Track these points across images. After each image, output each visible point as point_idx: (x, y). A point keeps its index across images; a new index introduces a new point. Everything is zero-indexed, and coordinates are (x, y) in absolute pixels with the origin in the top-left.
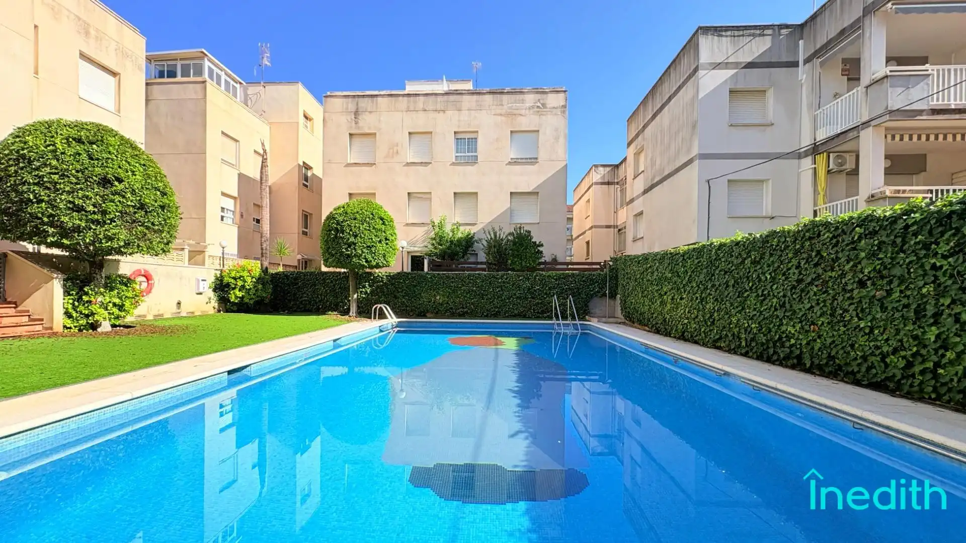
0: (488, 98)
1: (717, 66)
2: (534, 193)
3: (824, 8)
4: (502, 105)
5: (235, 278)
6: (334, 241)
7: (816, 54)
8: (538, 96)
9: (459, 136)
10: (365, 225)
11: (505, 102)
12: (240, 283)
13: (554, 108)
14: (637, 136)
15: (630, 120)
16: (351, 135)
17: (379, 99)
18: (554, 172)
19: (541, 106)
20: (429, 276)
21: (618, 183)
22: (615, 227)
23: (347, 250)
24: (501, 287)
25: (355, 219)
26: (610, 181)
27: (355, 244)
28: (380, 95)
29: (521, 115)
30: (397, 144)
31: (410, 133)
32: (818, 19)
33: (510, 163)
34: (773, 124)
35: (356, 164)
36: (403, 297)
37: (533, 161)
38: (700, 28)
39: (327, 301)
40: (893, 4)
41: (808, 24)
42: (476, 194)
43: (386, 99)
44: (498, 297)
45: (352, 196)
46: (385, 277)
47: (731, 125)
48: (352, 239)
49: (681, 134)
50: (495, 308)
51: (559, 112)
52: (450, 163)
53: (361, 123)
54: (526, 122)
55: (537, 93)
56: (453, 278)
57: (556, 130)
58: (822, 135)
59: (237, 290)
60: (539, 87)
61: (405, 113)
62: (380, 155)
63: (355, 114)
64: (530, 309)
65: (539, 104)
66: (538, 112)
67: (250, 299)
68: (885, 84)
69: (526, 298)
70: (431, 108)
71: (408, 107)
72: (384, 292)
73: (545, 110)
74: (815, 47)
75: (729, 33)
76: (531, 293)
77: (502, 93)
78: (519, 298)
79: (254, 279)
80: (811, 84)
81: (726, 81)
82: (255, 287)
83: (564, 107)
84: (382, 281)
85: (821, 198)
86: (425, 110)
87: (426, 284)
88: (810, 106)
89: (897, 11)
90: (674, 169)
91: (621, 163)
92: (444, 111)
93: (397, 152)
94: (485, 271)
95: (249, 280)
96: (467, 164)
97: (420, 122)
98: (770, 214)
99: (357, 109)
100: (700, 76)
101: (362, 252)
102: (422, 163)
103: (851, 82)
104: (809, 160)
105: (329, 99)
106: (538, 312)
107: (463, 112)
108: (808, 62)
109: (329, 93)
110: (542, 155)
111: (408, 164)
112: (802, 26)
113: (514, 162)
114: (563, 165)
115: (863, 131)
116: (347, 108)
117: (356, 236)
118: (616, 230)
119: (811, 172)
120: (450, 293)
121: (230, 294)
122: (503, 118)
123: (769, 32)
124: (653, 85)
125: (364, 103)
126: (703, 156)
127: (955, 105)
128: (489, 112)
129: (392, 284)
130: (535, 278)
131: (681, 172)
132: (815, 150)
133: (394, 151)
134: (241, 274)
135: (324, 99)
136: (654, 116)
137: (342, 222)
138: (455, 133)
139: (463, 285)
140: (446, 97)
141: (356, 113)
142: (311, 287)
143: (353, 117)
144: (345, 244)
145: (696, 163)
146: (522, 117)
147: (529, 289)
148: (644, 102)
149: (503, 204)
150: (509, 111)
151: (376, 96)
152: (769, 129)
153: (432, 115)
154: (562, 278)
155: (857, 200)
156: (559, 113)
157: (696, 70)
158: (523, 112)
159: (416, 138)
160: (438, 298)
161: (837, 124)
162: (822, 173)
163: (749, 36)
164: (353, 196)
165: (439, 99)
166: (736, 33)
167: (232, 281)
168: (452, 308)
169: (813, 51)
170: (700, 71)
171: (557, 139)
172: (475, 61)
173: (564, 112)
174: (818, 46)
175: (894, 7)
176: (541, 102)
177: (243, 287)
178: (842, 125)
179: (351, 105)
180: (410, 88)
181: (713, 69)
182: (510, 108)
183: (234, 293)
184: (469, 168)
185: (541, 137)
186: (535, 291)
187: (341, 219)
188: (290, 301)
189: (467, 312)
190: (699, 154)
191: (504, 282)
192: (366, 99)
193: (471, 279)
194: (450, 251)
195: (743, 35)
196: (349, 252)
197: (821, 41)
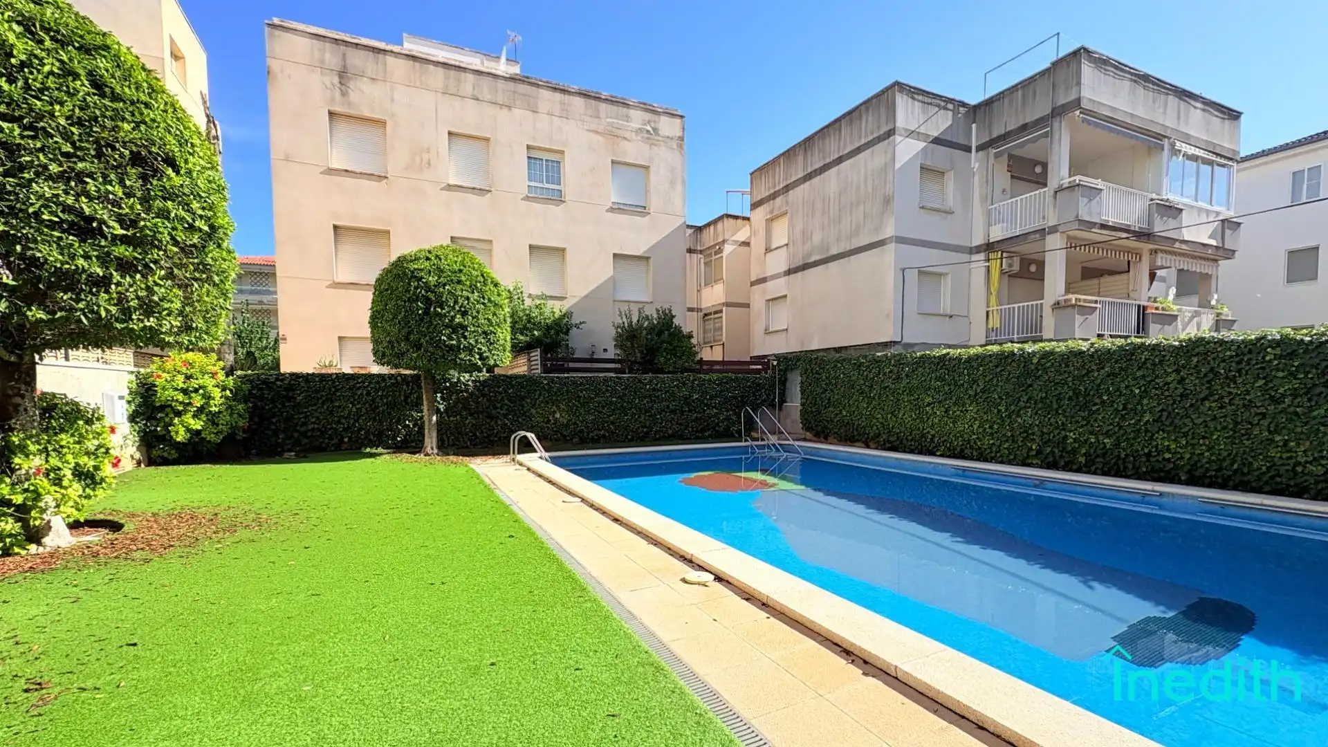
0: (578, 102)
1: (911, 134)
2: (644, 259)
3: (1002, 95)
4: (599, 117)
5: (185, 391)
6: (422, 320)
7: (992, 143)
8: (648, 116)
9: (535, 154)
10: (476, 294)
11: (602, 114)
12: (198, 401)
13: (668, 137)
14: (773, 196)
15: (759, 173)
16: (331, 114)
17: (390, 60)
18: (670, 231)
19: (652, 132)
20: (545, 382)
21: (701, 252)
22: (699, 310)
23: (450, 338)
24: (650, 396)
25: (459, 282)
26: (692, 248)
27: (464, 328)
28: (392, 52)
29: (625, 138)
30: (429, 149)
31: (450, 133)
32: (996, 104)
33: (612, 210)
34: (953, 212)
35: (346, 171)
36: (505, 416)
37: (642, 210)
38: (897, 83)
39: (360, 429)
40: (1081, 113)
41: (983, 108)
42: (563, 250)
43: (402, 62)
44: (646, 412)
45: (339, 231)
46: (470, 383)
47: (923, 208)
48: (458, 319)
49: (862, 207)
50: (643, 427)
51: (674, 144)
52: (522, 196)
53: (353, 96)
54: (633, 151)
55: (647, 110)
56: (581, 383)
57: (673, 170)
58: (997, 234)
59: (189, 415)
60: (648, 102)
61: (440, 94)
62: (396, 162)
63: (340, 77)
64: (687, 426)
65: (649, 128)
66: (648, 138)
67: (216, 434)
68: (1076, 193)
69: (682, 413)
70: (488, 97)
71: (447, 86)
72: (470, 409)
73: (657, 138)
74: (990, 134)
75: (920, 98)
76: (688, 404)
77: (598, 99)
78: (673, 412)
79: (228, 392)
80: (985, 173)
81: (918, 153)
82: (230, 407)
83: (681, 139)
84: (466, 391)
85: (993, 299)
86: (477, 99)
87: (540, 395)
88: (984, 199)
89: (1084, 120)
90: (848, 249)
91: (708, 225)
92: (509, 107)
93: (429, 164)
94: (625, 373)
95: (217, 393)
96: (548, 200)
97: (470, 117)
98: (948, 312)
99: (345, 66)
100: (897, 142)
101: (476, 341)
102: (474, 188)
103: (1015, 180)
104: (982, 256)
105: (277, 32)
106: (697, 431)
107: (538, 114)
108: (982, 150)
109: (276, 21)
110: (654, 204)
111: (450, 187)
112: (976, 108)
113: (617, 209)
114: (681, 223)
115: (1050, 236)
116: (322, 61)
117: (464, 314)
118: (701, 314)
119: (983, 270)
120: (577, 406)
121: (171, 424)
122: (601, 139)
123: (950, 106)
124: (806, 136)
125: (357, 59)
126: (900, 240)
127: (1139, 228)
128: (579, 123)
129: (484, 395)
130: (693, 383)
131: (863, 254)
132: (989, 247)
133: (421, 160)
134: (201, 381)
135: (267, 29)
136: (808, 177)
137: (435, 286)
138: (529, 147)
139: (597, 395)
140: (511, 85)
141: (343, 75)
142: (323, 403)
143: (336, 80)
144: (447, 327)
145: (891, 247)
146: (626, 142)
147: (687, 398)
148: (789, 154)
149: (604, 270)
150: (609, 128)
151: (385, 51)
152: (949, 216)
153: (489, 110)
154: (725, 383)
155: (1042, 304)
156: (675, 147)
157: (891, 133)
158: (628, 135)
159: (460, 143)
160: (558, 415)
161: (1016, 224)
162: (995, 274)
163: (936, 106)
164: (342, 231)
165: (501, 84)
166: (927, 100)
167: (180, 397)
168: (582, 431)
169: (987, 139)
170: (897, 136)
171: (672, 182)
172: (513, 31)
173: (681, 147)
174: (994, 136)
175: (1081, 115)
176: (653, 125)
177: (201, 410)
178: (1021, 224)
179: (331, 57)
180: (411, 45)
181: (907, 137)
182: (611, 124)
183: (182, 423)
184: (551, 208)
185: (653, 177)
186: (693, 401)
187: (432, 280)
188: (276, 432)
189: (604, 436)
190: (896, 237)
191: (654, 390)
192: (362, 53)
193: (608, 386)
194: (548, 341)
195: (931, 104)
196: (454, 342)
197: (998, 131)
